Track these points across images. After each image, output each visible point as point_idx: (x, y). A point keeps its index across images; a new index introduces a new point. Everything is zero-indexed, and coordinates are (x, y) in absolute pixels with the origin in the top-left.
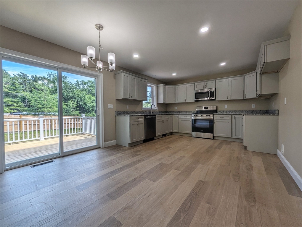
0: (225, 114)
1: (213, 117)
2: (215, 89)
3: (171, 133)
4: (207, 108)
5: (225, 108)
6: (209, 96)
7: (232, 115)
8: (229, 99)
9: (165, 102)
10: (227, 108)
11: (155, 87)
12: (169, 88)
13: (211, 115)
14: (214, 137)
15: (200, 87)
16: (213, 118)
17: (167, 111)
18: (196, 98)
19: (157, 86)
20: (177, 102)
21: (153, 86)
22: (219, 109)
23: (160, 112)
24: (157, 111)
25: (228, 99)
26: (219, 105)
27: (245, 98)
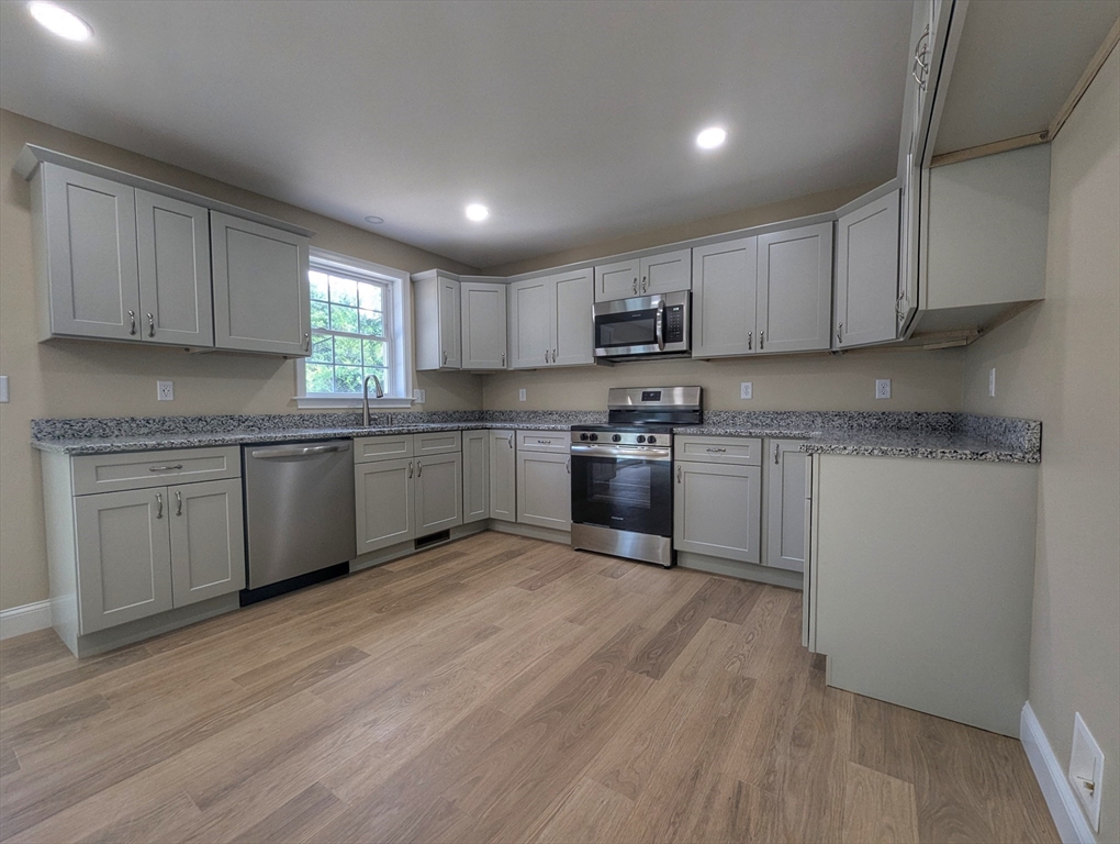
0: (731, 435)
1: (672, 447)
2: (691, 294)
3: (486, 526)
4: (657, 396)
5: (743, 396)
6: (659, 333)
7: (766, 440)
8: (759, 351)
9: (453, 363)
10: (749, 396)
11: (399, 285)
12: (477, 292)
13: (663, 439)
14: (675, 554)
15: (620, 284)
16: (669, 451)
17: (485, 409)
18: (598, 344)
19: (413, 282)
20: (516, 364)
21: (392, 282)
22: (715, 404)
23: (431, 416)
24: (418, 409)
25: (753, 351)
26: (715, 382)
27: (838, 346)
